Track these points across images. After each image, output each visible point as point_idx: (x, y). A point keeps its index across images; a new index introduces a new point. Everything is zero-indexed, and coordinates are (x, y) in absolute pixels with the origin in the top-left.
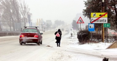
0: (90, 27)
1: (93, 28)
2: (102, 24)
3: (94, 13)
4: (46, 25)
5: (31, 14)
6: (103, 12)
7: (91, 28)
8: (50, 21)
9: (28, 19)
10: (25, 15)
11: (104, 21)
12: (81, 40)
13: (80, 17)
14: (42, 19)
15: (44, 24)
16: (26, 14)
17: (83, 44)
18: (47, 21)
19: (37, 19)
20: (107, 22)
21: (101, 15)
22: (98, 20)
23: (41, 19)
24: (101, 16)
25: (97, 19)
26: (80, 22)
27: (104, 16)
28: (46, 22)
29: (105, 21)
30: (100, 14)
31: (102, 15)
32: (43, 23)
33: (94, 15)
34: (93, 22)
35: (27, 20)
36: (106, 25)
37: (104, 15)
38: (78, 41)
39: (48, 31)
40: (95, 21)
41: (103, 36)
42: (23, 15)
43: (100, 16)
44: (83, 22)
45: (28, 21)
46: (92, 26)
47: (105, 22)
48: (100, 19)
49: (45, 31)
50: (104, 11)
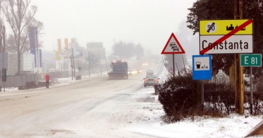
0: (198, 66)
1: (208, 69)
2: (237, 55)
3: (210, 22)
4: (86, 59)
5: (40, 24)
6: (238, 18)
7: (201, 69)
8: (100, 45)
9: (28, 39)
10: (19, 27)
11: (243, 45)
12: (171, 107)
13: (173, 35)
14: (73, 40)
15: (81, 55)
16: (23, 24)
17: (177, 119)
18: (90, 45)
19: (59, 41)
20: (250, 50)
21: (231, 28)
22: (224, 45)
23: (70, 41)
24: (232, 31)
25: (219, 42)
26: (172, 51)
27: (240, 32)
28: (86, 47)
29: (247, 47)
30: (228, 23)
31: (234, 26)
32: (76, 53)
33: (211, 28)
34: (206, 50)
35: (25, 42)
36: (249, 60)
37: (242, 28)
38: (162, 112)
39: (92, 75)
40: (212, 46)
41: (239, 94)
42: (12, 27)
43: (228, 29)
44: (180, 51)
45: (29, 46)
46: (205, 62)
47: (244, 51)
48: (228, 40)
49: (83, 77)
50: (241, 16)
